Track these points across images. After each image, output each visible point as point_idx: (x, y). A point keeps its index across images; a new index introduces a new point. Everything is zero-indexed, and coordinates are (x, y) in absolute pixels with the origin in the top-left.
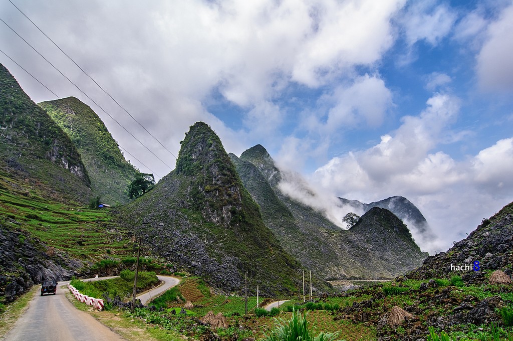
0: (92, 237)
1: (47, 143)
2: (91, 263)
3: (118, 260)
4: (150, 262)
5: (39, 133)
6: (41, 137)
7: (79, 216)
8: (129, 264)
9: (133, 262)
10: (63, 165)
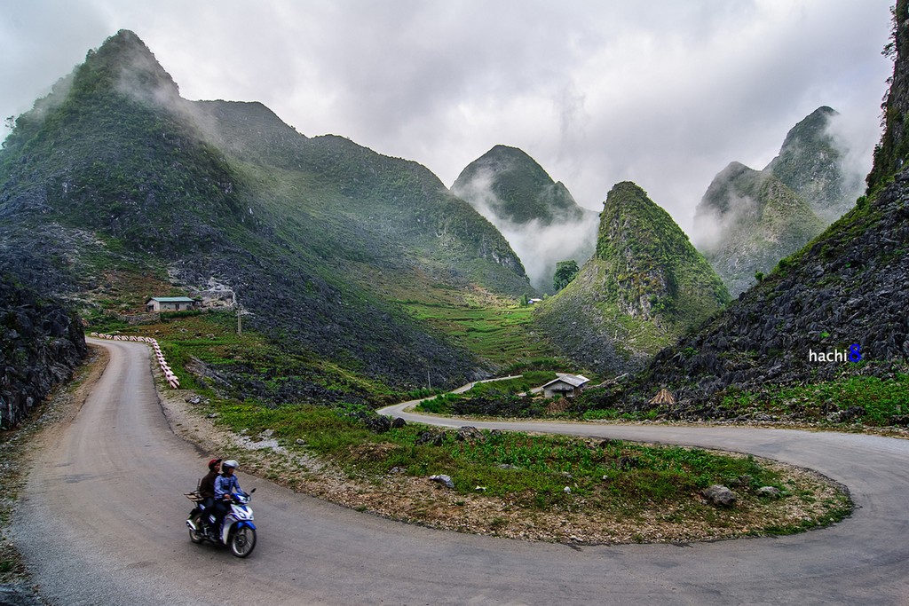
0: (514, 342)
1: (477, 241)
2: (506, 367)
3: (528, 362)
4: (555, 362)
5: (468, 231)
6: (470, 235)
7: (507, 321)
8: (538, 364)
9: (541, 363)
10: (495, 260)
